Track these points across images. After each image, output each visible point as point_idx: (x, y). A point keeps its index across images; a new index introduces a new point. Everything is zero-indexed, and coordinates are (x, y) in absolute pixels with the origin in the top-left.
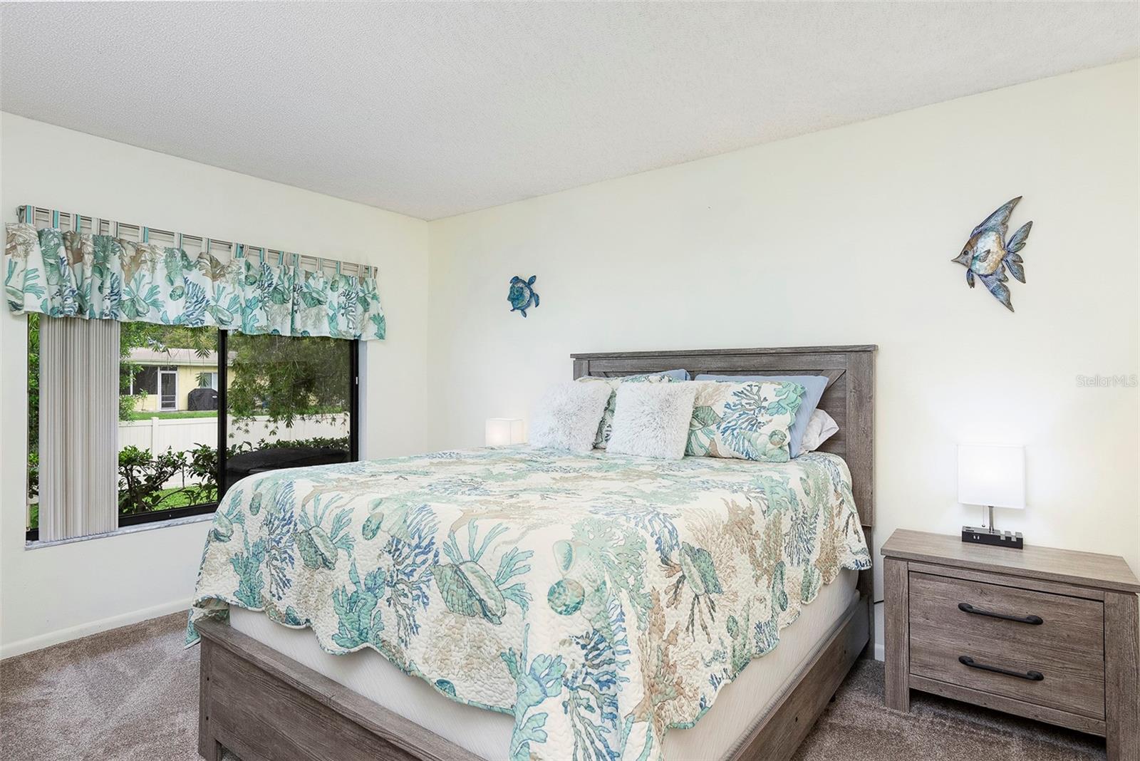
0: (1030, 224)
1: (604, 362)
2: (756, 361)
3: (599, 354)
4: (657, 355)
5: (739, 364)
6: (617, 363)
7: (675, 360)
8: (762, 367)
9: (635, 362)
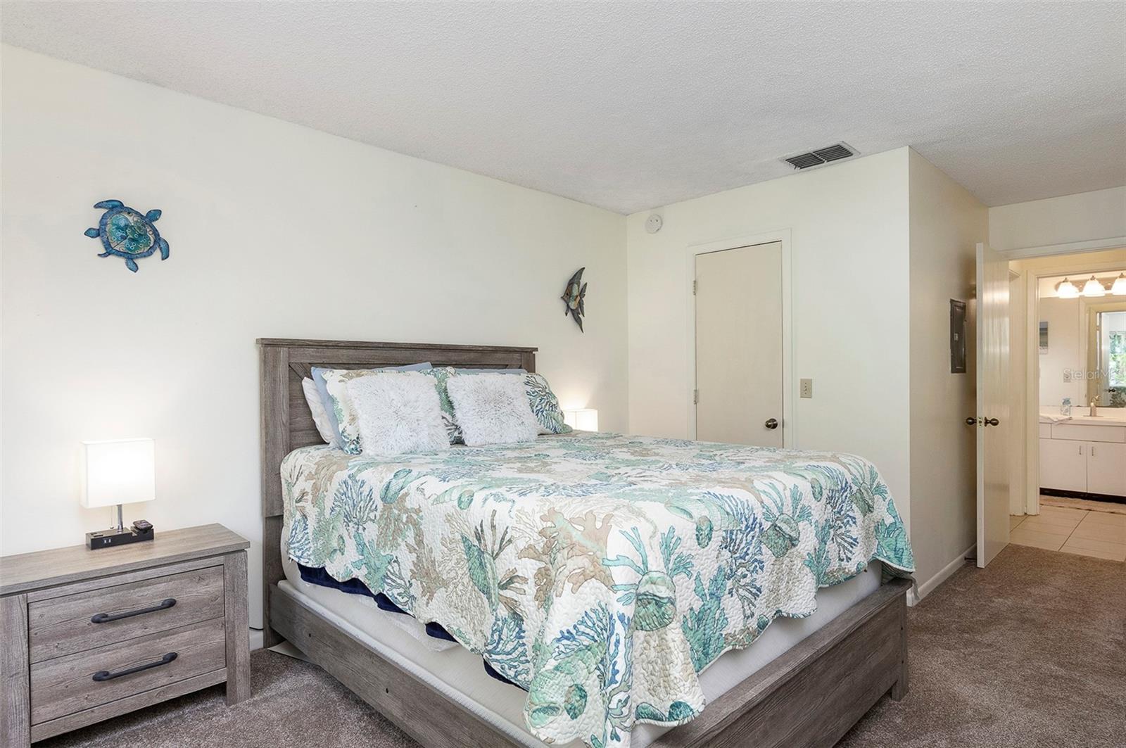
0: (586, 284)
1: (311, 351)
2: (465, 356)
3: (308, 340)
4: (381, 346)
5: (453, 358)
6: (329, 352)
7: (397, 352)
8: (471, 361)
9: (351, 352)
